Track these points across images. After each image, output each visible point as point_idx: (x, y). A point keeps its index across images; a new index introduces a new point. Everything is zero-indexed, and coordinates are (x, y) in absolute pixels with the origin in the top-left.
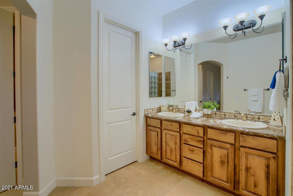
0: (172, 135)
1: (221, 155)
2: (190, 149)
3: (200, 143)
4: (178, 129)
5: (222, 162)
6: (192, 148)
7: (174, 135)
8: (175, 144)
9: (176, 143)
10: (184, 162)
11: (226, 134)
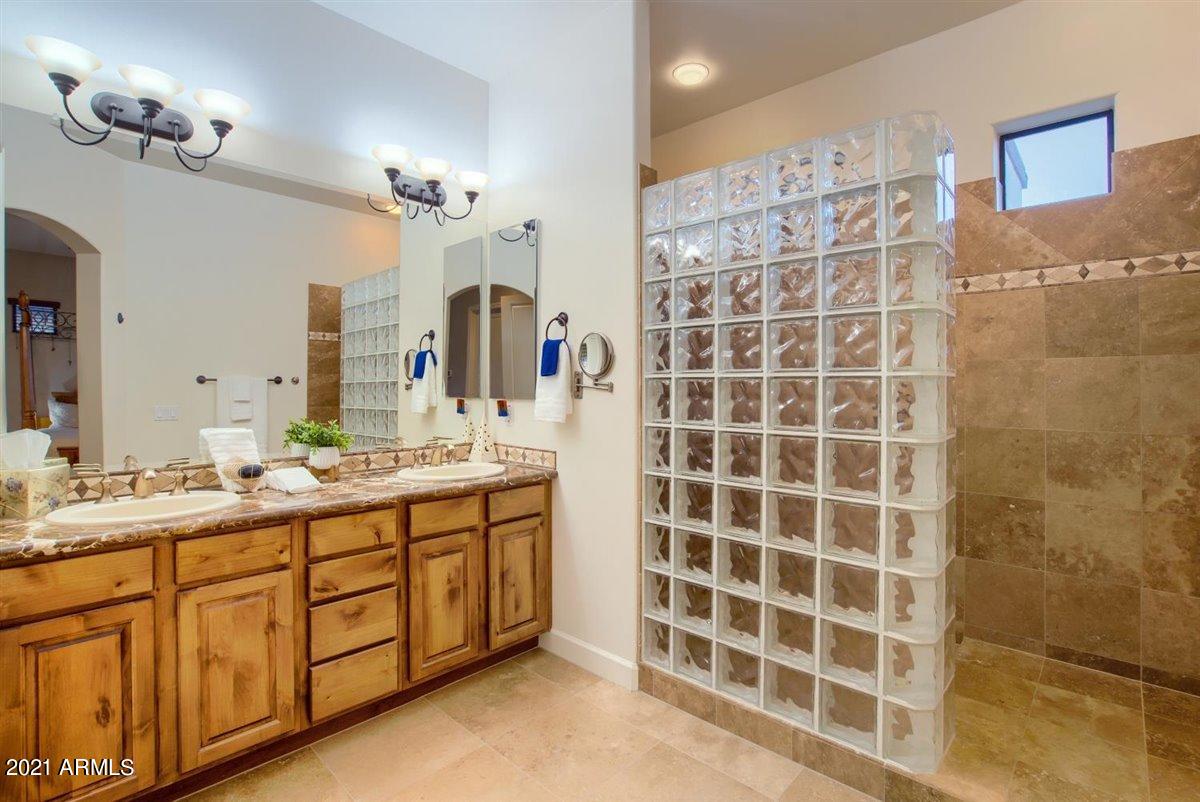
0: (242, 597)
1: (449, 575)
2: (347, 612)
3: (387, 568)
4: (281, 552)
5: (452, 595)
6: (350, 604)
7: (257, 593)
8: (267, 633)
9: (272, 625)
10: (318, 685)
11: (460, 504)
